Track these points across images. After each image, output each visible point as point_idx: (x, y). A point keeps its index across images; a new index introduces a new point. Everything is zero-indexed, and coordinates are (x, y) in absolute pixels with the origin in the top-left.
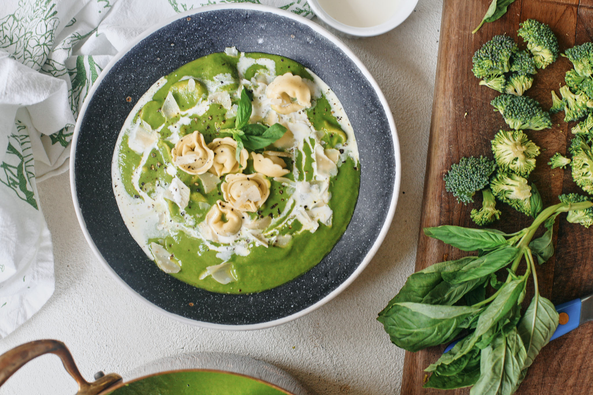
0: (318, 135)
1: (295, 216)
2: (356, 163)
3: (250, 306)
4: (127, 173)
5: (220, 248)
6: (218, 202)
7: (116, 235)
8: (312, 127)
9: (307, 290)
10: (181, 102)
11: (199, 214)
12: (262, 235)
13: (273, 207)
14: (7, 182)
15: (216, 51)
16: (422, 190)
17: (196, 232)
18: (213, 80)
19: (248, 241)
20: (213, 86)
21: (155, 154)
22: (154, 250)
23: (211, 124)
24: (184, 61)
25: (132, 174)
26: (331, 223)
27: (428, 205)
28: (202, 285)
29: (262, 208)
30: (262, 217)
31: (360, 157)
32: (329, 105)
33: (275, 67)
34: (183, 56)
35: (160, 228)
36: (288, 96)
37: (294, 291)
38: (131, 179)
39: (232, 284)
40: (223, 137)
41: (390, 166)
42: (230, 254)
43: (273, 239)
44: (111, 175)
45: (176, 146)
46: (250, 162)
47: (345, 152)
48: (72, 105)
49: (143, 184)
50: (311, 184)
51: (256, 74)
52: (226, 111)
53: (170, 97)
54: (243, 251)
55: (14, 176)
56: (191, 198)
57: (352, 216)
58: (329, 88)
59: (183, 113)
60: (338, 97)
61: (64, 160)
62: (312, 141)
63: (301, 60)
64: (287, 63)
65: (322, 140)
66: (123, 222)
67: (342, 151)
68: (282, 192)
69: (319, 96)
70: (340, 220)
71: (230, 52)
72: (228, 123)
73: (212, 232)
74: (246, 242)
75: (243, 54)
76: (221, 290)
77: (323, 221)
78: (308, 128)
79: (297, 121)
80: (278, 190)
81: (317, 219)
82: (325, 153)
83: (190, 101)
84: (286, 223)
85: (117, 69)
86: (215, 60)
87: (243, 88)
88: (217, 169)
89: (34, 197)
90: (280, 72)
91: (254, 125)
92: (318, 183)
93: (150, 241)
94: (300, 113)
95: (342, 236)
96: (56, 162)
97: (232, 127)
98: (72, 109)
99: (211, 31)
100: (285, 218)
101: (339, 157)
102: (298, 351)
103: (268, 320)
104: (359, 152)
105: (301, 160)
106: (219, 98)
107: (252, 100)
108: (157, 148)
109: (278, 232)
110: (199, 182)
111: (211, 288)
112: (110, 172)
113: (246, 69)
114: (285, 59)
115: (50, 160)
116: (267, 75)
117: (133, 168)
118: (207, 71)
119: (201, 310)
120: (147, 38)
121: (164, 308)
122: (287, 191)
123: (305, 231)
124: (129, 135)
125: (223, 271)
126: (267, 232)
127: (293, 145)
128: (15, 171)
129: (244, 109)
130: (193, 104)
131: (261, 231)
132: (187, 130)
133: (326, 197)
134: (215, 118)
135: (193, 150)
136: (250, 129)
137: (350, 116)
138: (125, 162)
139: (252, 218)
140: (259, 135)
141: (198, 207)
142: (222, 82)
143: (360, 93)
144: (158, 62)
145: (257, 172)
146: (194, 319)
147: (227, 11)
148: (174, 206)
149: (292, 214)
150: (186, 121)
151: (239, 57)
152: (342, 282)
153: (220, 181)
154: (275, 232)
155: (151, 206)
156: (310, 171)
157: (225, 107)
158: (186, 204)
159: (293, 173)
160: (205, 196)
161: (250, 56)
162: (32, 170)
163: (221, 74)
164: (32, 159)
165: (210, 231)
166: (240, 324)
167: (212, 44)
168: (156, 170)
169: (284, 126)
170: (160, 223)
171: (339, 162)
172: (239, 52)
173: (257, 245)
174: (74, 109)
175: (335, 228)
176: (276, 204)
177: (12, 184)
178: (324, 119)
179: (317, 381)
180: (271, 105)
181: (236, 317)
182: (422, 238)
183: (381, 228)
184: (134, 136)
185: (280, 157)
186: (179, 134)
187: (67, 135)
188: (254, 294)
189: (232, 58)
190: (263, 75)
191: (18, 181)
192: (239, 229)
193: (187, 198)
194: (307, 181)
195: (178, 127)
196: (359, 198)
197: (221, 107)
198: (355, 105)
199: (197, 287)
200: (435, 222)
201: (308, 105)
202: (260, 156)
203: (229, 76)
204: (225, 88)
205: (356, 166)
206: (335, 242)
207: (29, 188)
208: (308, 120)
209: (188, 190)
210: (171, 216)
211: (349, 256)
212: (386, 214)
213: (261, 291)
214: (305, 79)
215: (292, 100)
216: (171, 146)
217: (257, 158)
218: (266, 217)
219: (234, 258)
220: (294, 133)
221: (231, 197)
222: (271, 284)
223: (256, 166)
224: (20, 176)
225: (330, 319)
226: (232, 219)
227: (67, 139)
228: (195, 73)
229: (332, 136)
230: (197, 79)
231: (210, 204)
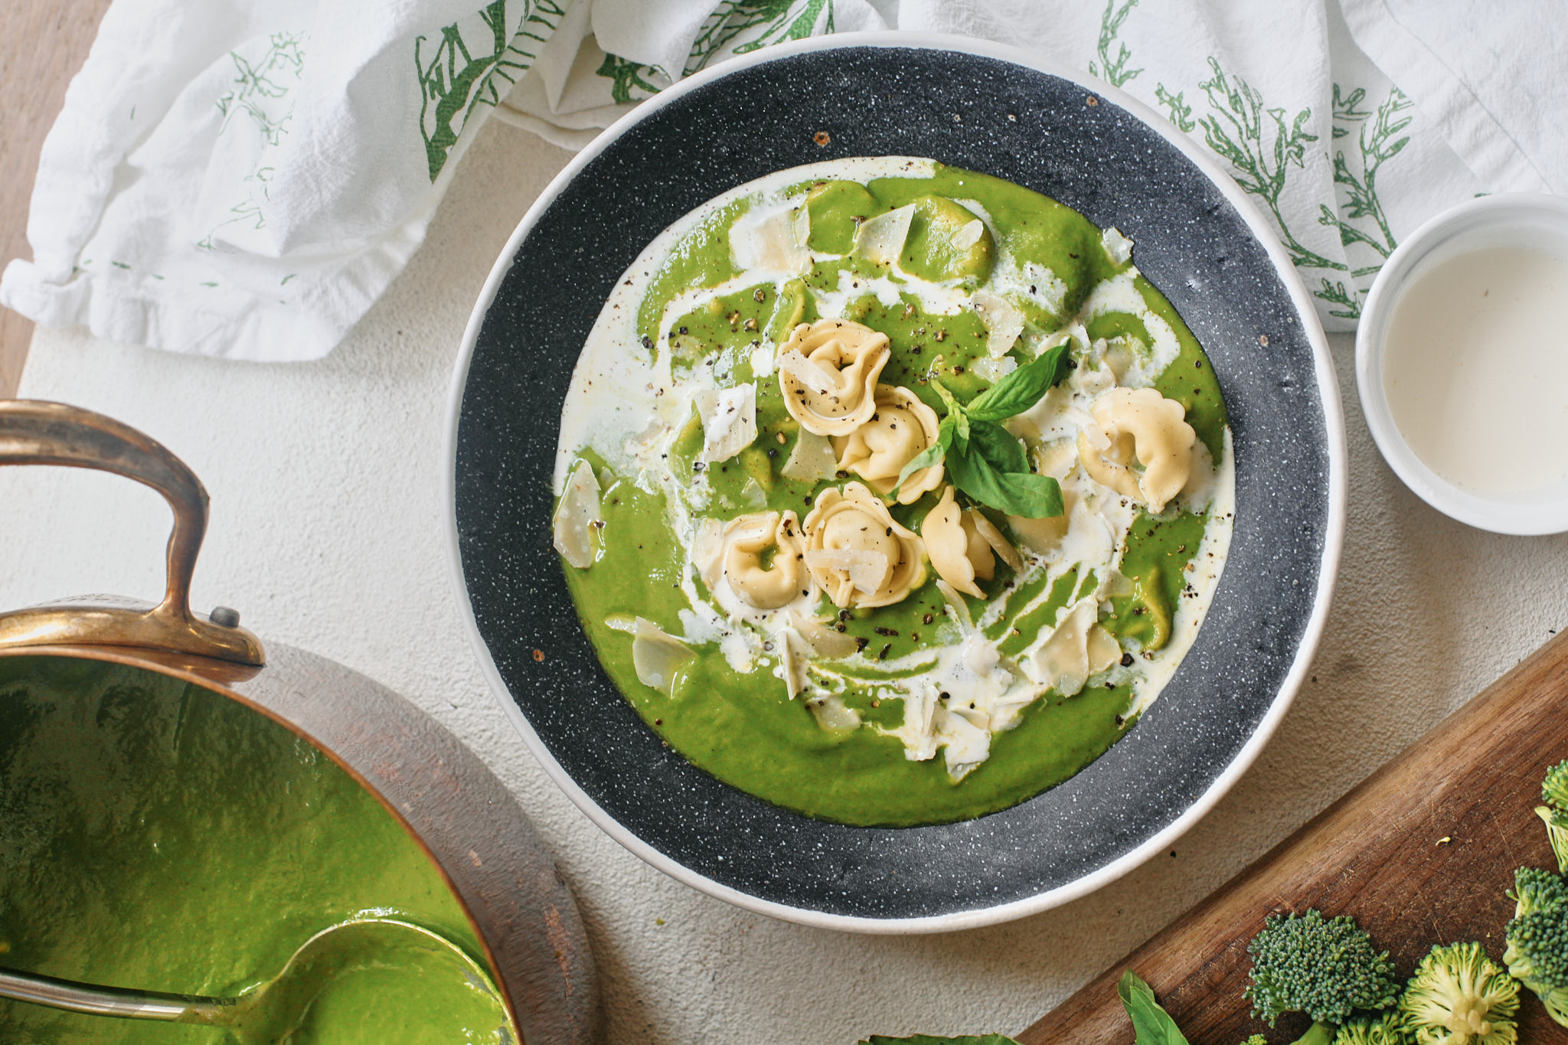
0: (1114, 582)
1: (907, 692)
2: (1132, 712)
3: (645, 771)
4: (677, 278)
5: (702, 602)
6: (788, 514)
7: (533, 377)
8: (1118, 556)
9: (781, 855)
10: (916, 247)
11: (729, 498)
12: (807, 664)
13: (883, 632)
14: (425, 70)
15: (1087, 214)
16: (1215, 886)
17: (688, 526)
18: (1020, 266)
19: (768, 646)
20: (1009, 280)
21: (764, 295)
22: (577, 478)
23: (929, 351)
24: (1006, 169)
25: (682, 291)
26: (961, 776)
27: (1189, 933)
28: (597, 637)
29: (859, 614)
30: (842, 629)
31: (1153, 709)
32: (1198, 544)
33: (1170, 363)
34: (1012, 159)
35: (631, 448)
36: (1133, 450)
37: (756, 833)
38: (672, 298)
39: (656, 694)
40: (925, 400)
41: (1184, 790)
42: (710, 637)
43: (821, 693)
44: (640, 250)
45: (818, 323)
46: (928, 500)
47: (1133, 669)
48: (707, 36)
49: (684, 331)
50: (1002, 663)
51: (1119, 339)
52: (985, 352)
53: (904, 216)
54: (739, 657)
55: (451, 72)
56: (742, 454)
57: (1017, 804)
58: (1232, 510)
59: (898, 273)
60: (1231, 549)
61: (590, 124)
62: (1091, 581)
63: (1234, 401)
64: (1202, 379)
65: (1112, 599)
66: (573, 364)
67: (1127, 661)
68: (929, 621)
69: (1196, 507)
70: (985, 788)
71: (1115, 244)
72: (964, 383)
73: (719, 560)
74: (761, 645)
75: (1133, 272)
76: (624, 684)
77: (951, 757)
78: (1110, 549)
79: (1102, 515)
80: (925, 609)
81: (943, 739)
82: (1092, 631)
83: (934, 263)
84: (875, 689)
85: (854, 59)
86: (1067, 231)
87: (1063, 342)
88: (851, 450)
89: (448, 150)
90: (1166, 386)
91: (1009, 439)
92: (1017, 675)
93: (586, 452)
94: (1123, 504)
95: (957, 821)
96: (570, 115)
97: (962, 399)
98: (698, 43)
99: (1116, 166)
100: (883, 676)
101: (1111, 668)
102: (660, 937)
103: (646, 837)
104: (1160, 697)
105: (1031, 599)
106: (996, 316)
107: (1057, 385)
108: (780, 290)
109: (841, 689)
110: (790, 438)
111: (610, 661)
112: (645, 244)
113: (1110, 308)
114: (1205, 368)
115: (562, 98)
116: (1137, 363)
117: (698, 280)
118: (1031, 237)
119: (546, 686)
120: (972, 58)
121: (476, 612)
122: (941, 630)
123: (898, 739)
124: (754, 208)
125: (663, 653)
126: (822, 666)
127: (1045, 553)
128: (461, 65)
129: (1018, 388)
130: (934, 274)
131: (812, 653)
132: (869, 314)
133: (1004, 718)
134: (948, 346)
135: (842, 364)
136: (994, 437)
137: (1214, 610)
138: (693, 255)
139: (822, 612)
140: (997, 467)
141: (741, 485)
142: (1034, 289)
143: (1279, 589)
144: (952, 123)
145: (919, 534)
146: (512, 691)
147: (1184, 160)
148: (697, 435)
149: (904, 682)
150: (888, 295)
151: (1120, 272)
152: (860, 913)
153: (832, 478)
154: (836, 683)
155: (657, 390)
156: (1025, 636)
157: (989, 346)
158: (722, 455)
159: (988, 608)
160: (776, 477)
161: (1142, 291)
162: (504, 89)
163: (1049, 271)
164: (524, 67)
165: (716, 554)
166: (589, 791)
167: (1094, 193)
168: (735, 331)
169: (1063, 498)
170: (640, 439)
171: (1100, 675)
172: (1132, 261)
173: (777, 672)
174: (705, 46)
175: (959, 795)
176: (894, 633)
177: (430, 83)
178: (1159, 562)
179: (637, 1029)
180: (1081, 433)
181: (596, 768)
182: (1109, 981)
183: (1042, 889)
184: (761, 221)
185: (992, 550)
186: (848, 307)
187: (642, 84)
188: (680, 757)
189: (1105, 261)
190: (1130, 354)
191: (448, 88)
192: (775, 608)
193: (734, 448)
194: (999, 648)
195: (861, 291)
196: (1067, 785)
197: (983, 335)
198: (1246, 599)
199: (587, 630)
200: (1164, 981)
201: (1155, 507)
202: (954, 512)
203: (1061, 290)
204: (1028, 306)
205: (1125, 717)
206: (932, 817)
207: (456, 122)
208: (1124, 534)
209: (751, 433)
210: (673, 449)
211: (929, 877)
212: (1080, 875)
213: (696, 764)
214: (1202, 448)
215: (1133, 466)
216: (809, 315)
217: (947, 508)
218: (850, 638)
219: (710, 650)
220: (1072, 532)
221: (822, 531)
222: (729, 769)
223: (931, 522)
224: (462, 83)
225: (783, 942)
226: (782, 574)
227: (635, 92)
228: (1003, 216)
229: (1138, 612)
230: (993, 231)
231: (769, 501)
